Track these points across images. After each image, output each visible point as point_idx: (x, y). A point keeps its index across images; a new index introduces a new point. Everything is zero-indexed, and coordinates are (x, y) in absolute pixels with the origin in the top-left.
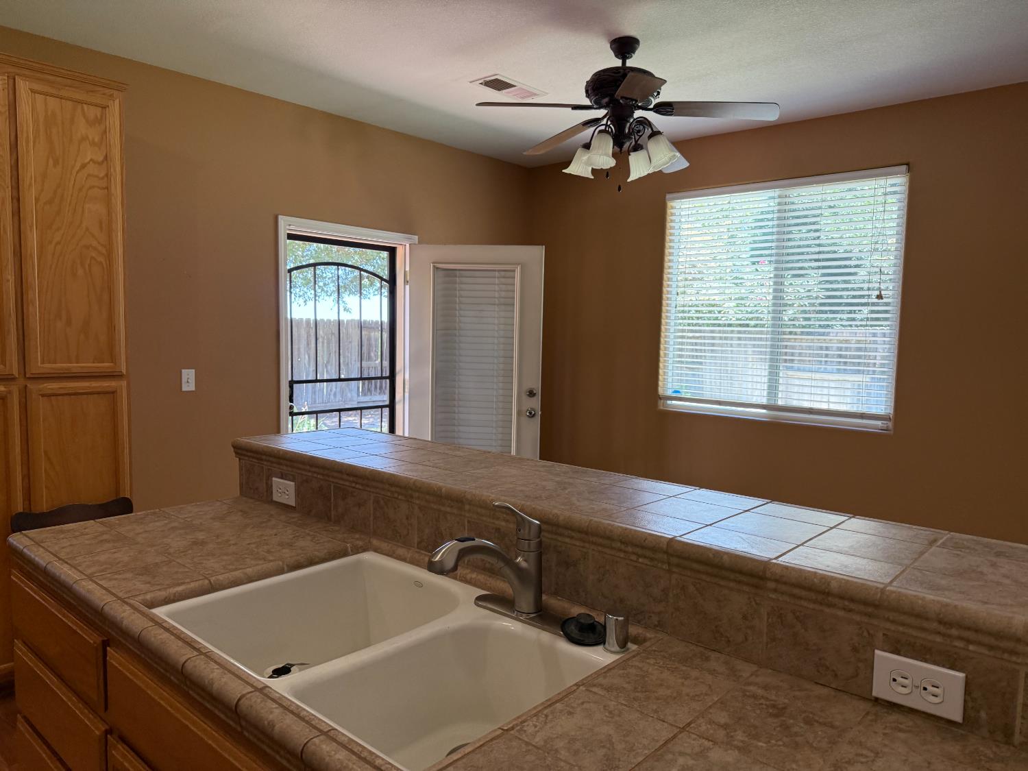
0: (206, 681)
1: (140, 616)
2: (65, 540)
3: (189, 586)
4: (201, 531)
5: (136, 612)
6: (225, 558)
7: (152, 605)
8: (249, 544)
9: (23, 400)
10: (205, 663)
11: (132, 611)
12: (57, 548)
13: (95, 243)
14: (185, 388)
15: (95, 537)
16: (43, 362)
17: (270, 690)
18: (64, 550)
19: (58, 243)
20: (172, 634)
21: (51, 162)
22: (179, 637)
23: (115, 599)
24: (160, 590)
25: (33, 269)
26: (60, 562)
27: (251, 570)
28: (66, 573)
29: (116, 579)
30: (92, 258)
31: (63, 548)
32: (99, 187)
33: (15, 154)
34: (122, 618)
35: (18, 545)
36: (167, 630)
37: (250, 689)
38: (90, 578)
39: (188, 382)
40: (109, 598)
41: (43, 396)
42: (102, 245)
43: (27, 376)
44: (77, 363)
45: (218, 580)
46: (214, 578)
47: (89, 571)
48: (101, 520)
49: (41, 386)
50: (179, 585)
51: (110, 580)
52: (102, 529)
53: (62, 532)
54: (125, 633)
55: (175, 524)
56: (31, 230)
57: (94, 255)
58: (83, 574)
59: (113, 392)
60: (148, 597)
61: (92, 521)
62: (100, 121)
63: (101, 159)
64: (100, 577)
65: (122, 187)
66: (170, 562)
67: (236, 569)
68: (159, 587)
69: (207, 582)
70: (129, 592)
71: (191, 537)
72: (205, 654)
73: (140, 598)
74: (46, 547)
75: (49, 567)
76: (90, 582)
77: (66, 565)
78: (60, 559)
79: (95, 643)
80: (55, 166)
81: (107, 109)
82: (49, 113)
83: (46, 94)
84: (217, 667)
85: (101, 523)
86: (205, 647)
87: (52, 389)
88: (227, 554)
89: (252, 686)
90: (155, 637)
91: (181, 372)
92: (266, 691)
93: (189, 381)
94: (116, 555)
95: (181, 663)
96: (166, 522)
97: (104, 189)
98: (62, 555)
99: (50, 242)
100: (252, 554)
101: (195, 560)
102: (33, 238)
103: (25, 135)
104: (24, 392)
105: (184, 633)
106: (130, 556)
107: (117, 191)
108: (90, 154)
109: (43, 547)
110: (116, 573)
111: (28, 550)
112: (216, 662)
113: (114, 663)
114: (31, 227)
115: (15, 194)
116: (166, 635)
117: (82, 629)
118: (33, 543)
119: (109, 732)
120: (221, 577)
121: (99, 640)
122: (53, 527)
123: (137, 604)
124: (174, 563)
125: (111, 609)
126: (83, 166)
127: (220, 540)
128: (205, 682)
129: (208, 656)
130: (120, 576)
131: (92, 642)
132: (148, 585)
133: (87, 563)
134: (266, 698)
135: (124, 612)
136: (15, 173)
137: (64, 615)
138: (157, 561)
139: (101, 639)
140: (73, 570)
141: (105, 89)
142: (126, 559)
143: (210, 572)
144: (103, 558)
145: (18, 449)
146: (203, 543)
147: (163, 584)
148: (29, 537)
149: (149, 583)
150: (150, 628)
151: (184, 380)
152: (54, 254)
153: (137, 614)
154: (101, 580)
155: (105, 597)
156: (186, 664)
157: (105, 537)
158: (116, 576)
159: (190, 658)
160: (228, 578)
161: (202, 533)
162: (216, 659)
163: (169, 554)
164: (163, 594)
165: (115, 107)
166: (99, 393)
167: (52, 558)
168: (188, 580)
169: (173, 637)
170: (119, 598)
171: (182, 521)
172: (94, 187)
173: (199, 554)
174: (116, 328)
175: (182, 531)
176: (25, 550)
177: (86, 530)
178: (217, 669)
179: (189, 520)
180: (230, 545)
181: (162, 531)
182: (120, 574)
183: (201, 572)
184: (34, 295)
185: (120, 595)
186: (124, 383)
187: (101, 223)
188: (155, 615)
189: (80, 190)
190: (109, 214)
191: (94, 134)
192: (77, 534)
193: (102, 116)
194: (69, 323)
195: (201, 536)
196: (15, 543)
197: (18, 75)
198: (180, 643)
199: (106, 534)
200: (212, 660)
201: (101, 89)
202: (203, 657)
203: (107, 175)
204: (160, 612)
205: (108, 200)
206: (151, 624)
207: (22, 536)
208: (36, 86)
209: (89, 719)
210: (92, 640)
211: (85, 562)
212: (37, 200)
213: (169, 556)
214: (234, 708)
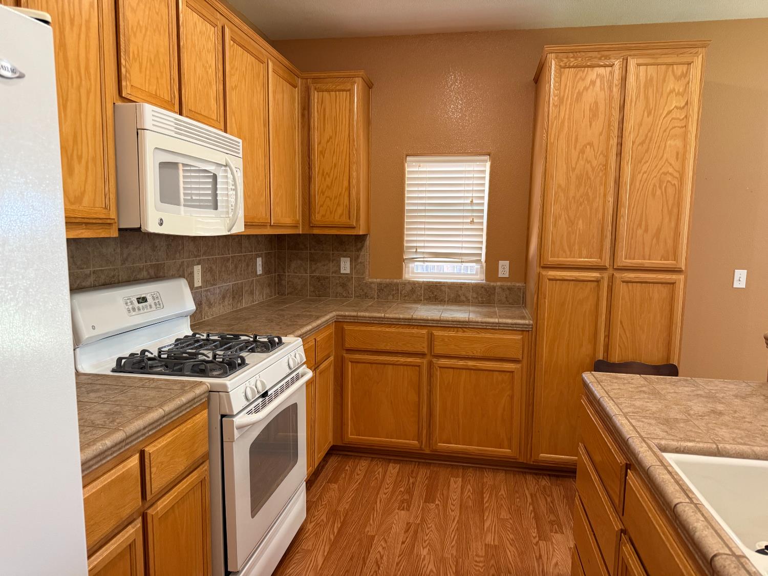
0: (691, 527)
1: (653, 455)
2: (616, 384)
3: (698, 445)
4: (722, 403)
5: (649, 450)
6: (736, 431)
7: (665, 449)
8: (763, 426)
9: (611, 284)
10: (693, 512)
11: (647, 449)
12: (609, 388)
13: (671, 170)
14: (736, 285)
15: (637, 387)
16: (626, 259)
17: (748, 561)
18: (614, 391)
19: (645, 172)
20: (673, 477)
21: (646, 114)
22: (678, 482)
23: (638, 435)
24: (673, 440)
25: (626, 192)
26: (609, 398)
27: (759, 448)
28: (611, 407)
29: (642, 422)
30: (668, 181)
31: (613, 389)
32: (678, 127)
33: (622, 113)
34: (639, 451)
35: (587, 380)
36: (670, 473)
37: (728, 552)
38: (625, 415)
39: (740, 280)
40: (634, 434)
41: (623, 282)
42: (676, 171)
43: (615, 267)
44: (649, 260)
45: (725, 448)
46: (721, 445)
47: (626, 410)
48: (645, 376)
49: (623, 275)
50: (690, 441)
51: (639, 421)
52: (643, 382)
53: (617, 378)
54: (640, 463)
55: (699, 392)
56: (627, 165)
57: (670, 179)
58: (621, 410)
59: (673, 284)
60: (663, 442)
61: (638, 375)
62: (685, 75)
63: (683, 104)
64: (632, 417)
65: (697, 124)
66: (688, 421)
67: (745, 444)
68: (672, 438)
69: (715, 446)
70: (649, 434)
71: (711, 406)
72: (696, 505)
73: (656, 441)
74: (603, 386)
75: (601, 399)
76: (624, 418)
77: (612, 402)
78: (610, 396)
79: (621, 463)
80: (648, 116)
81: (692, 64)
82: (649, 78)
83: (646, 65)
84: (703, 519)
85: (645, 379)
86: (698, 499)
87: (629, 278)
88: (738, 428)
89: (730, 549)
90: (659, 475)
91: (734, 271)
92: (743, 560)
93: (740, 278)
94: (648, 404)
95: (674, 504)
96: (694, 389)
97: (682, 127)
98: (611, 394)
99: (639, 173)
100: (764, 436)
101: (710, 425)
102: (627, 170)
103: (630, 98)
104: (612, 278)
105: (683, 480)
106: (658, 408)
107: (693, 128)
108: (675, 102)
109: (601, 385)
110: (644, 417)
111: (592, 385)
112: (703, 515)
113: (631, 483)
114: (628, 163)
115: (620, 141)
116: (667, 477)
117: (615, 450)
118: (596, 381)
119: (624, 531)
120: (728, 446)
121: (624, 462)
122: (612, 374)
123: (652, 445)
124: (691, 422)
125: (633, 442)
126: (669, 112)
127: (736, 415)
128: (689, 527)
129: (698, 507)
130: (646, 421)
131: (619, 462)
132: (665, 434)
133: (626, 404)
134: (740, 566)
135: (641, 448)
136: (621, 125)
137: (606, 436)
138: (678, 417)
139: (625, 462)
140: (616, 406)
141: (691, 49)
142: (654, 409)
143: (720, 439)
144: (638, 403)
145: (604, 317)
146: (721, 414)
147: (677, 437)
148: (594, 376)
149: (667, 432)
150: (657, 467)
151: (736, 278)
152: (641, 181)
153: (650, 452)
154: (632, 419)
155: (631, 432)
156: (678, 506)
157: (644, 389)
158: (643, 420)
159: (681, 502)
160: (735, 448)
161: (722, 405)
162: (704, 512)
163: (689, 415)
164: (675, 444)
165: (698, 62)
166: (662, 283)
167: (604, 394)
168: (697, 440)
169: (672, 480)
170: (641, 436)
171: (708, 391)
172: (675, 127)
173: (714, 422)
174: (681, 234)
175: (704, 399)
176: (590, 384)
177: (633, 381)
178: (702, 521)
179: (713, 391)
180: (745, 422)
181: (689, 395)
182: (647, 419)
183: (712, 437)
184: (624, 211)
185: (642, 434)
186: (682, 277)
187: (678, 154)
188: (663, 457)
189: (665, 131)
190: (685, 146)
191: (680, 87)
192: (626, 381)
193: (687, 72)
194: (646, 230)
195: (720, 407)
196: (586, 378)
197: (630, 56)
198: (677, 487)
199: (645, 387)
200: (700, 511)
201: (688, 50)
202: (692, 506)
203: (686, 116)
204: (669, 457)
205: (685, 137)
206: (659, 463)
207: (591, 374)
208: (641, 61)
209: (612, 516)
210: (620, 460)
211: (626, 403)
212: (633, 143)
213: (688, 417)
214: (709, 560)
